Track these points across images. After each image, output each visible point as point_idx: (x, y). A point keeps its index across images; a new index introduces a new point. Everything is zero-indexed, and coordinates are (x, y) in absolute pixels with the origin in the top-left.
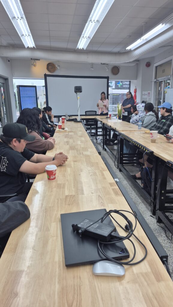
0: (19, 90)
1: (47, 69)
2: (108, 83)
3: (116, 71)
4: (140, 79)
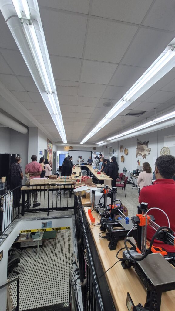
1: (70, 148)
2: (92, 153)
3: (95, 149)
4: (104, 151)
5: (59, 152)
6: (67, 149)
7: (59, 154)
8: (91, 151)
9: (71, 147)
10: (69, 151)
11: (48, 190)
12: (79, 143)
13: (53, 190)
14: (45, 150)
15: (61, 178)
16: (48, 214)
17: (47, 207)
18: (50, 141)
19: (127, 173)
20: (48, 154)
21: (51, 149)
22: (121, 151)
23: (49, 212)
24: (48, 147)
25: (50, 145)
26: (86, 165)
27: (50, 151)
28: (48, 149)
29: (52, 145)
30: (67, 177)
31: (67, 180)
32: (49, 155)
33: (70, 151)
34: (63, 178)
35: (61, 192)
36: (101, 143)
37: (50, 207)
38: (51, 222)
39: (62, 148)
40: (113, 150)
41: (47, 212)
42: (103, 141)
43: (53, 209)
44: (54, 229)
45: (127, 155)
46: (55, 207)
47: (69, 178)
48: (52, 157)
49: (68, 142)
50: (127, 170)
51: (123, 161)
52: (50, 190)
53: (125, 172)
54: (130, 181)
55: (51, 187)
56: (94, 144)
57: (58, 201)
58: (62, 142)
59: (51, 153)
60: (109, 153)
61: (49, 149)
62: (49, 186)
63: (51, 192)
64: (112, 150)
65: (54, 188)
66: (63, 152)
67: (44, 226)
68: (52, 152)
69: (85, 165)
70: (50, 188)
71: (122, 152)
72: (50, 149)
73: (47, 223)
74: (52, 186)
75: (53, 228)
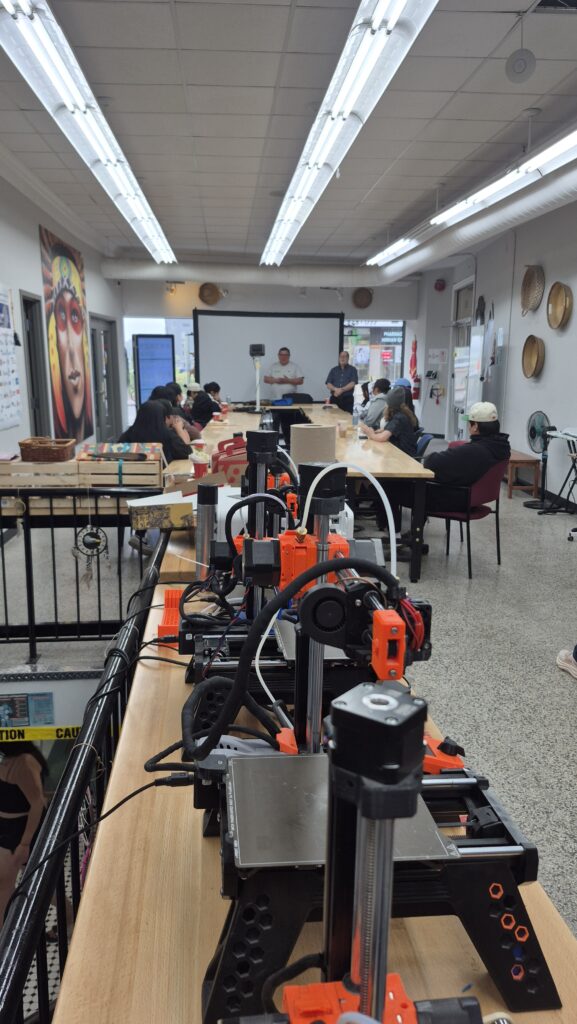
0: (137, 344)
1: (202, 296)
2: (342, 327)
3: (363, 299)
4: (423, 319)
5: (133, 326)
6: (185, 298)
7: (136, 338)
8: (341, 317)
9: (208, 292)
10: (196, 313)
11: (20, 521)
12: (252, 260)
13: (52, 522)
14: (29, 304)
15: (96, 457)
16: (33, 657)
17: (25, 621)
18: (57, 247)
19: (552, 444)
20: (50, 329)
21: (74, 298)
22: (524, 305)
23: (38, 645)
24: (47, 281)
25: (61, 270)
26: (304, 407)
27: (69, 311)
28: (48, 296)
29: (80, 271)
30: (134, 451)
31: (128, 467)
32: (63, 335)
33: (201, 318)
34: (109, 457)
35: (98, 537)
36: (397, 257)
37: (43, 616)
38: (50, 695)
39: (150, 296)
40: (482, 300)
41: (28, 644)
42: (412, 237)
43: (57, 631)
44: (67, 730)
45: (563, 325)
46: (67, 617)
47: (142, 457)
48: (88, 349)
49: (184, 257)
50: (554, 429)
51: (537, 373)
52: (32, 522)
53: (539, 441)
54: (564, 495)
55: (39, 507)
56: (358, 264)
57: (83, 586)
58: (142, 256)
59: (78, 327)
60: (457, 327)
61: (60, 296)
62: (26, 501)
63: (39, 535)
64: (474, 306)
65: (56, 513)
66: (156, 326)
67: (11, 716)
68: (82, 321)
69: (295, 407)
70: (33, 513)
71: (535, 309)
72: (68, 297)
73: (26, 699)
74: (45, 503)
75: (64, 727)
